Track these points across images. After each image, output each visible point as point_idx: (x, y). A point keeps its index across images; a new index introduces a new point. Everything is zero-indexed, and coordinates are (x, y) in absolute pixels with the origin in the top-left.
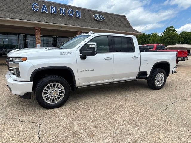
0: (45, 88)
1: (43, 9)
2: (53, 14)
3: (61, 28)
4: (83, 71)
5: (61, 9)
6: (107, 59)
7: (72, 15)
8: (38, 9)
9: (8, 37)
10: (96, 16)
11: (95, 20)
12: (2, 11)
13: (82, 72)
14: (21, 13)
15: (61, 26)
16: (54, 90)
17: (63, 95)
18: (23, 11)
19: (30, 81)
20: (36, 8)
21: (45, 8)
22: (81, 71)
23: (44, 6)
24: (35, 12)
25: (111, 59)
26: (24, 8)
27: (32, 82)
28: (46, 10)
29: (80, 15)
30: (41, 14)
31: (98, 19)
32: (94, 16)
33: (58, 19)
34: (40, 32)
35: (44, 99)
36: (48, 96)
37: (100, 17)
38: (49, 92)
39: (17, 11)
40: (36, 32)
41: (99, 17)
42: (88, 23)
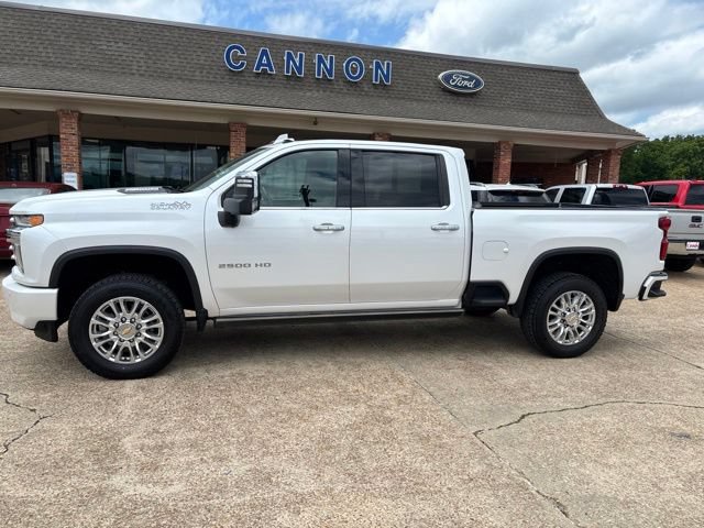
0: (98, 313)
1: (260, 64)
2: (293, 78)
3: (315, 123)
4: (231, 266)
5: (321, 60)
6: (323, 227)
7: (357, 78)
8: (243, 64)
9: (165, 155)
10: (448, 78)
11: (445, 90)
12: (133, 74)
13: (226, 269)
14: (191, 81)
15: (316, 118)
16: (128, 322)
17: (159, 339)
18: (197, 73)
19: (51, 286)
20: (237, 59)
21: (268, 59)
22: (222, 266)
23: (264, 53)
24: (235, 75)
25: (343, 229)
26: (202, 62)
27: (55, 291)
28: (269, 65)
29: (387, 77)
30: (253, 79)
31: (456, 86)
32: (440, 76)
33: (309, 94)
34: (243, 139)
35: (94, 344)
36: (108, 336)
37: (464, 79)
38: (111, 325)
39: (179, 72)
40: (233, 139)
41: (460, 79)
42: (415, 104)
